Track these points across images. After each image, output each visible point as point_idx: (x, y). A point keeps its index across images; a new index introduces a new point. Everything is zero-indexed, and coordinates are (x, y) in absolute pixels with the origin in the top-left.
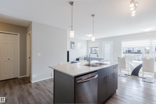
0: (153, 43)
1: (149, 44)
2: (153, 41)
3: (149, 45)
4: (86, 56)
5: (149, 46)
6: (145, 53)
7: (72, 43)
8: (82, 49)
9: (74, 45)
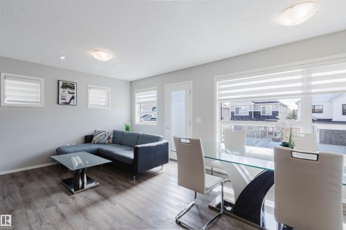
0: (313, 83)
1: (300, 84)
2: (313, 75)
3: (302, 88)
4: (123, 130)
5: (300, 92)
6: (288, 118)
7: (61, 85)
8: (108, 106)
9: (73, 93)
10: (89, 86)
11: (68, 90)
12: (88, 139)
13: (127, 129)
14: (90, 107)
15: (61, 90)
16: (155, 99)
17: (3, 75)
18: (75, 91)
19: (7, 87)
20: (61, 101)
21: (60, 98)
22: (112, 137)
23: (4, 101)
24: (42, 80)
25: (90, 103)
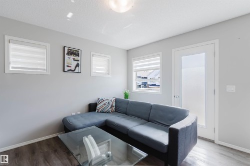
7: (66, 52)
8: (109, 74)
9: (78, 61)
10: (92, 53)
11: (73, 57)
12: (92, 108)
13: (126, 96)
14: (93, 74)
15: (66, 56)
16: (159, 65)
17: (7, 38)
18: (79, 58)
19: (12, 53)
20: (66, 68)
21: (66, 65)
22: (114, 105)
23: (9, 67)
24: (48, 45)
25: (93, 71)
